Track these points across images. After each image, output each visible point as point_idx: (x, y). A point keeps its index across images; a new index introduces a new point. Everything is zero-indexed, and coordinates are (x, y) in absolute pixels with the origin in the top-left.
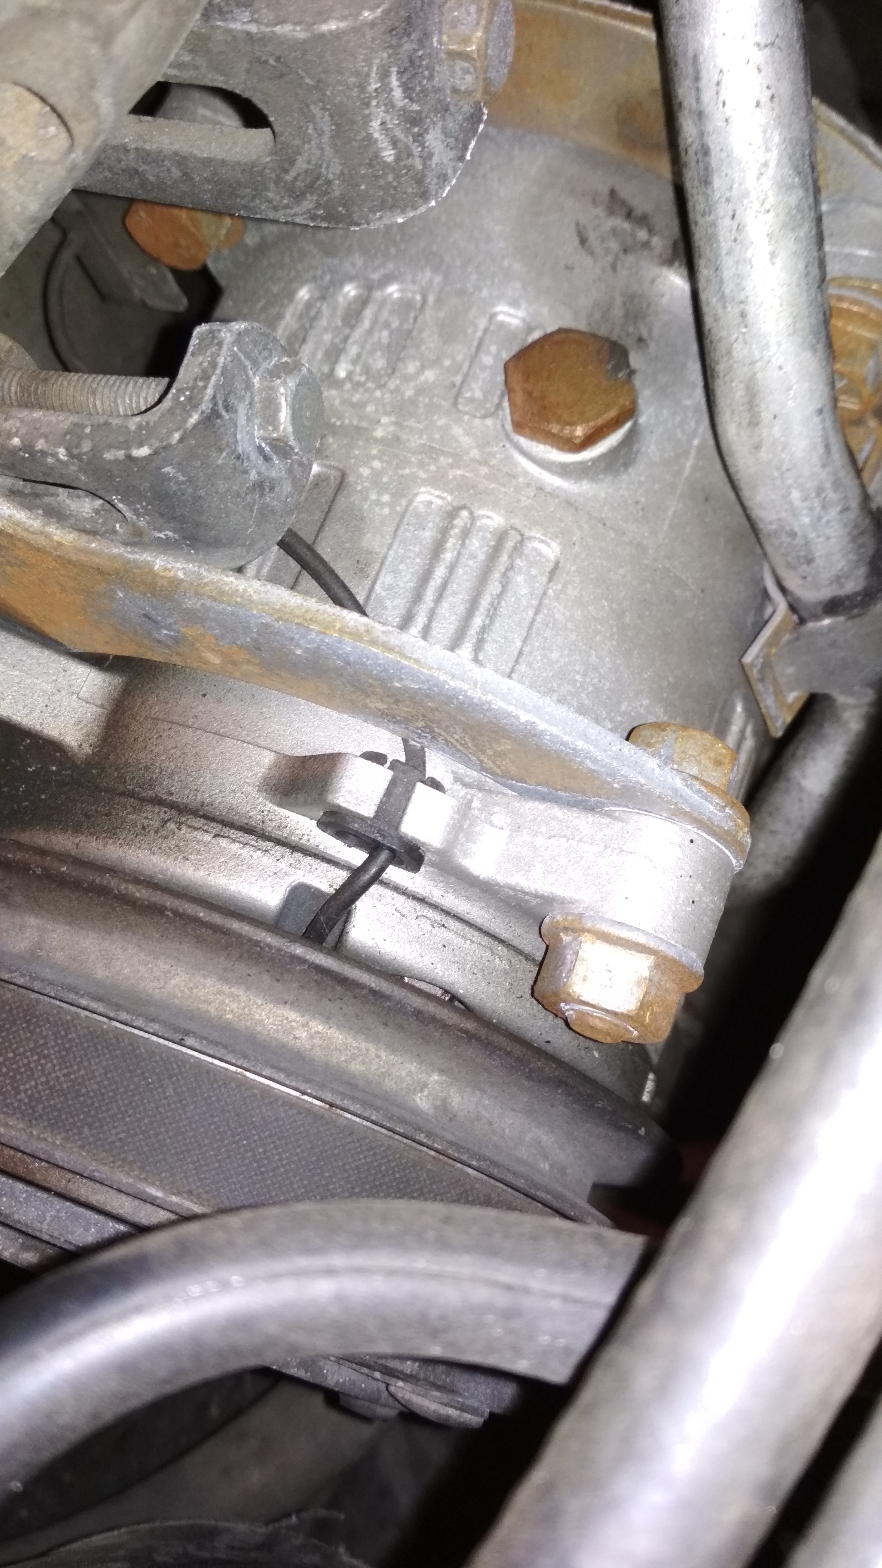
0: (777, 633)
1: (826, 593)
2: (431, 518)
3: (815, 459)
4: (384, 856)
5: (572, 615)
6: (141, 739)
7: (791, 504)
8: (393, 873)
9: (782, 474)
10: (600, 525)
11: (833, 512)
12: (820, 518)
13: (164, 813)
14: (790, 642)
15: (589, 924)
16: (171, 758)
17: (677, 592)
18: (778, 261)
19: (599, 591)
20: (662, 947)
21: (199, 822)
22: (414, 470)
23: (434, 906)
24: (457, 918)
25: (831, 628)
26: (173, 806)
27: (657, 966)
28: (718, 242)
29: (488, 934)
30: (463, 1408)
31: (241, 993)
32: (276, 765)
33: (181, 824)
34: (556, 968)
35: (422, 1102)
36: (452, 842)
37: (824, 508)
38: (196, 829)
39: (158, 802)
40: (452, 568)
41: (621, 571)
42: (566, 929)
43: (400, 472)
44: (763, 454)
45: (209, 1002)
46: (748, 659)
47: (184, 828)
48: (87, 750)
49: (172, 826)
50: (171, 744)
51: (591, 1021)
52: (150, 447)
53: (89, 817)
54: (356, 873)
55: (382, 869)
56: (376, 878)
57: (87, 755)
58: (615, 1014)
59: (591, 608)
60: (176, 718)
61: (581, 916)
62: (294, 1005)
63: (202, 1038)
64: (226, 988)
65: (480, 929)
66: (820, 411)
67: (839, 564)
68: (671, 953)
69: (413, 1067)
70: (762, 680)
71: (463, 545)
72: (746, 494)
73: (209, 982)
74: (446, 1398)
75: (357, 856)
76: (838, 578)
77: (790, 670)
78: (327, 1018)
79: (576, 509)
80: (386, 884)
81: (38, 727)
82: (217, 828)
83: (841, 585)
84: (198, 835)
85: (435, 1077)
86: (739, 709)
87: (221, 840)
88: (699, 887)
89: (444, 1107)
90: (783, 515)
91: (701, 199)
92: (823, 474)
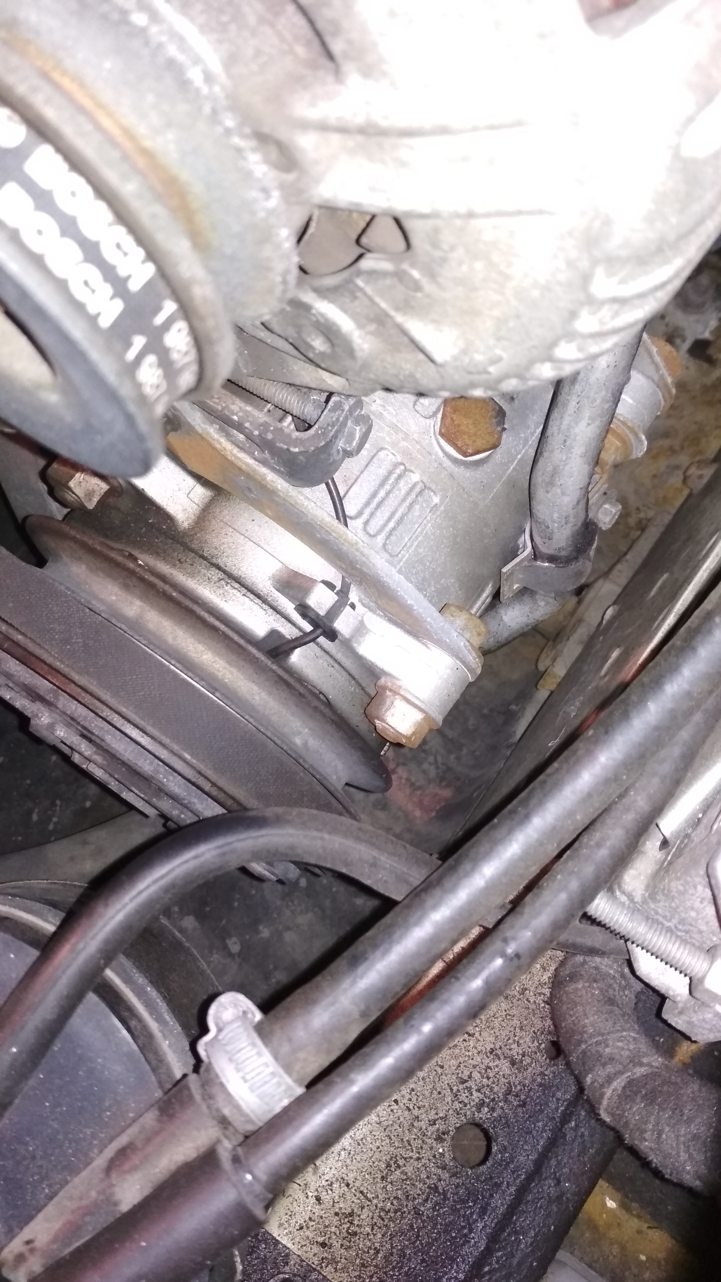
0: (522, 561)
1: (550, 551)
2: (385, 463)
3: (571, 506)
4: (319, 631)
5: (435, 532)
6: (216, 531)
7: (552, 517)
8: (322, 640)
9: (553, 506)
10: (462, 490)
11: (569, 525)
12: (563, 526)
13: (221, 575)
14: (526, 566)
15: (402, 692)
16: (230, 548)
17: (485, 529)
18: (590, 428)
19: (450, 523)
20: (430, 712)
21: (237, 585)
22: (385, 435)
23: (331, 656)
24: (339, 664)
25: (547, 567)
26: (225, 572)
27: (424, 719)
28: (567, 409)
29: (350, 674)
30: (273, 874)
31: (235, 671)
32: (281, 570)
33: (228, 583)
34: (380, 704)
35: (298, 741)
36: (352, 636)
37: (566, 523)
38: (235, 588)
39: (219, 568)
40: (388, 494)
41: (463, 515)
42: (391, 690)
43: (378, 434)
44: (549, 495)
45: (219, 671)
46: (504, 570)
47: (229, 586)
48: (186, 525)
49: (223, 582)
50: (230, 540)
51: (388, 733)
52: (299, 449)
53: (181, 563)
54: (306, 634)
55: (318, 637)
56: (313, 640)
57: (185, 529)
58: (401, 734)
59: (444, 531)
60: (236, 527)
61: (400, 687)
62: (257, 684)
63: (223, 694)
64: (228, 667)
65: (347, 671)
66: (581, 488)
67: (563, 544)
68: (433, 715)
69: (299, 724)
70: (506, 580)
71: (397, 483)
72: (534, 503)
73: (221, 662)
74: (268, 867)
75: (308, 628)
76: (560, 549)
77: (521, 576)
78: (270, 694)
79: (454, 478)
80: (317, 644)
81: (165, 507)
82: (244, 591)
83: (560, 552)
84: (235, 591)
85: (306, 730)
86: (490, 585)
87: (244, 597)
88: (454, 689)
89: (305, 744)
90: (546, 519)
91: (567, 388)
92: (571, 512)
